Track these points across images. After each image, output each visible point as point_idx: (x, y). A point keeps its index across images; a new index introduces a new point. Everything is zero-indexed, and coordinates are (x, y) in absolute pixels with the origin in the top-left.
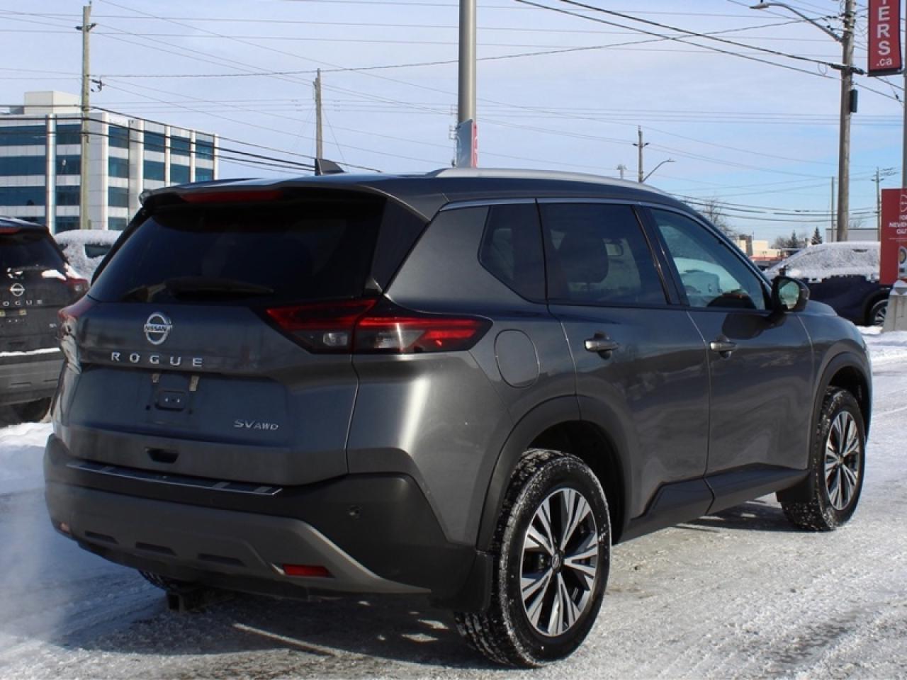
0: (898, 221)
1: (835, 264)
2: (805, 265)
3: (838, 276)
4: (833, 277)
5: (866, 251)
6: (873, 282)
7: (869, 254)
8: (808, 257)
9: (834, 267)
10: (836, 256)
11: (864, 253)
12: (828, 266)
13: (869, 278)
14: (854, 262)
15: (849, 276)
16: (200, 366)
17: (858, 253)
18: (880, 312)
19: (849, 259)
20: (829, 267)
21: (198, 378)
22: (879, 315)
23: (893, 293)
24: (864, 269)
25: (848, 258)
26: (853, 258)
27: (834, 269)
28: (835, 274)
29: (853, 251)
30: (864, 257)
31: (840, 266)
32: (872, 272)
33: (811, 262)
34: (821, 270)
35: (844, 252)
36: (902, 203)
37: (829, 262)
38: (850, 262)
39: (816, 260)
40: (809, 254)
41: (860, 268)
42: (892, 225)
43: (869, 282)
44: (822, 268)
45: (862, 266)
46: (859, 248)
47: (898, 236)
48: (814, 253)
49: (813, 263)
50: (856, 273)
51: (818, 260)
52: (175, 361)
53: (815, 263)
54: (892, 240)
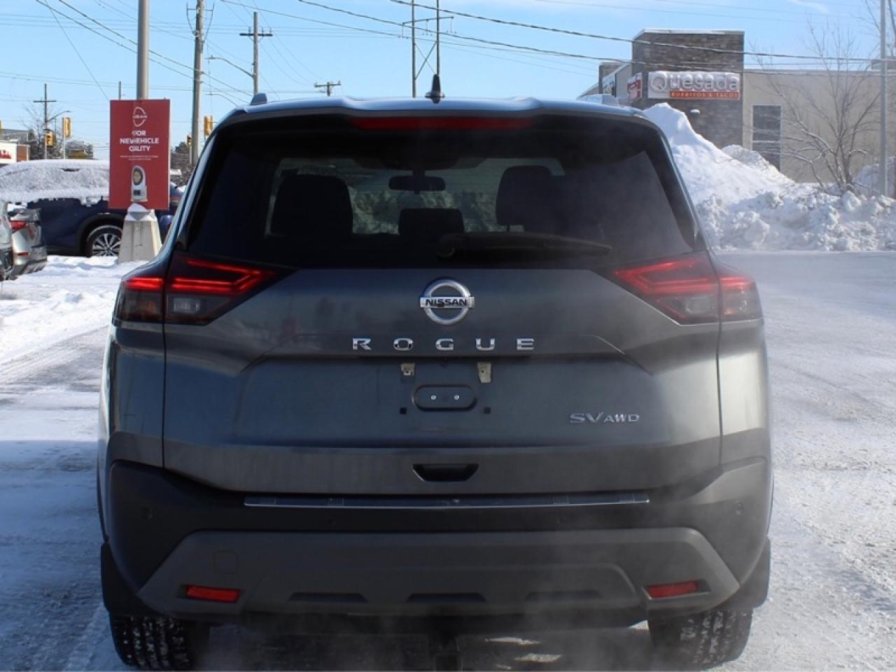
0: (131, 137)
1: (42, 186)
2: (5, 187)
3: (46, 200)
4: (40, 200)
5: (78, 170)
6: (89, 206)
7: (82, 174)
8: (7, 177)
9: (41, 189)
10: (42, 176)
11: (76, 172)
12: (33, 188)
13: (84, 202)
14: (65, 183)
15: (60, 199)
16: (531, 349)
17: (69, 172)
18: (98, 240)
19: (58, 180)
20: (35, 189)
21: (489, 366)
22: (97, 244)
23: (128, 218)
24: (77, 191)
25: (57, 178)
26: (63, 178)
27: (41, 191)
28: (43, 197)
29: (62, 171)
30: (76, 178)
31: (48, 187)
32: (87, 195)
33: (12, 183)
34: (25, 192)
35: (51, 171)
36: (138, 117)
37: (34, 183)
38: (59, 182)
39: (18, 180)
40: (9, 174)
41: (73, 190)
42: (123, 141)
43: (85, 206)
44: (26, 190)
45: (74, 187)
46: (70, 167)
47: (131, 153)
48: (15, 173)
49: (15, 185)
50: (69, 196)
51: (21, 181)
52: (486, 343)
53: (17, 185)
54: (123, 159)
